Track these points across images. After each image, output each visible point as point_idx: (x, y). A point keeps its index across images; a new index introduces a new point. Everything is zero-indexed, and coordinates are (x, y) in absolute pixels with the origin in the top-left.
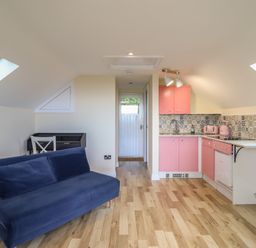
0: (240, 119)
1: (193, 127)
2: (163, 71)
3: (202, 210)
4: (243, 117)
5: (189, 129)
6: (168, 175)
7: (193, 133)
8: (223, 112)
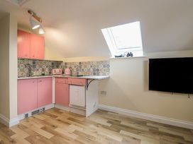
0: (78, 64)
1: (43, 70)
2: (29, 12)
3: (76, 132)
4: (80, 63)
5: (40, 72)
6: (27, 115)
7: (43, 75)
8: (64, 60)
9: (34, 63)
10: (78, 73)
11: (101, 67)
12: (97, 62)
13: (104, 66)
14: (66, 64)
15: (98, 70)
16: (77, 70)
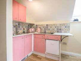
1: (24, 29)
4: (47, 25)
5: (22, 30)
9: (19, 24)
10: (45, 31)
11: (63, 27)
12: (60, 25)
13: (66, 27)
14: (37, 25)
15: (60, 29)
16: (45, 29)
